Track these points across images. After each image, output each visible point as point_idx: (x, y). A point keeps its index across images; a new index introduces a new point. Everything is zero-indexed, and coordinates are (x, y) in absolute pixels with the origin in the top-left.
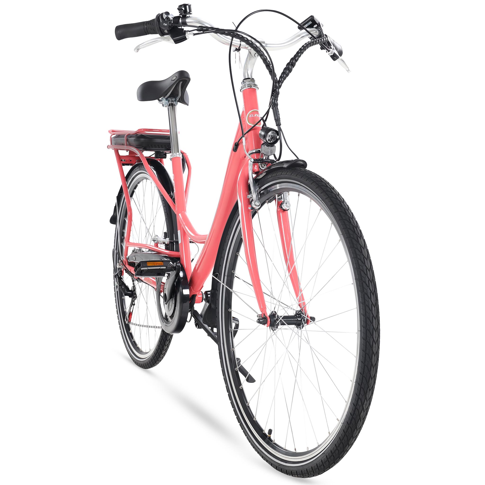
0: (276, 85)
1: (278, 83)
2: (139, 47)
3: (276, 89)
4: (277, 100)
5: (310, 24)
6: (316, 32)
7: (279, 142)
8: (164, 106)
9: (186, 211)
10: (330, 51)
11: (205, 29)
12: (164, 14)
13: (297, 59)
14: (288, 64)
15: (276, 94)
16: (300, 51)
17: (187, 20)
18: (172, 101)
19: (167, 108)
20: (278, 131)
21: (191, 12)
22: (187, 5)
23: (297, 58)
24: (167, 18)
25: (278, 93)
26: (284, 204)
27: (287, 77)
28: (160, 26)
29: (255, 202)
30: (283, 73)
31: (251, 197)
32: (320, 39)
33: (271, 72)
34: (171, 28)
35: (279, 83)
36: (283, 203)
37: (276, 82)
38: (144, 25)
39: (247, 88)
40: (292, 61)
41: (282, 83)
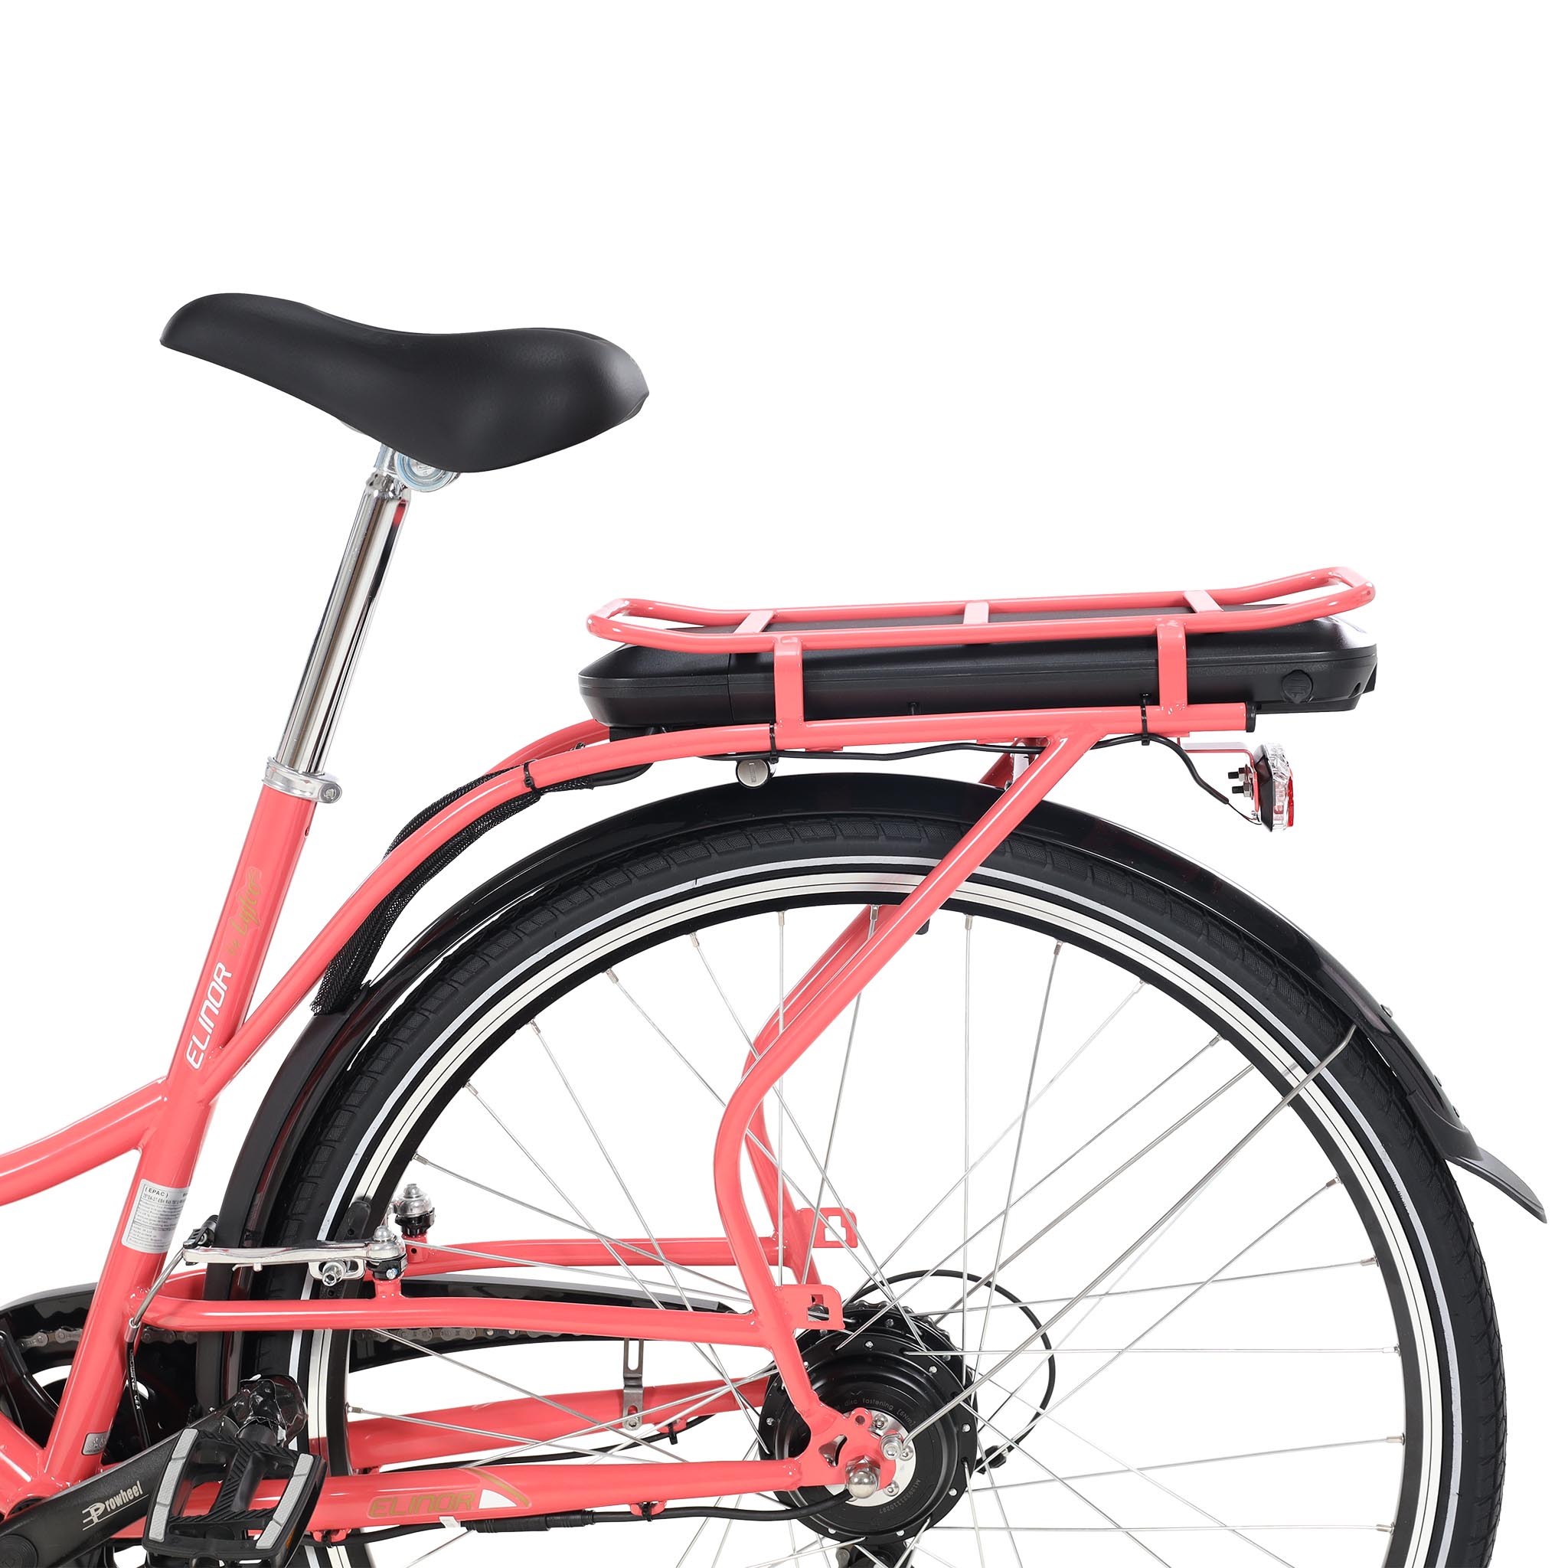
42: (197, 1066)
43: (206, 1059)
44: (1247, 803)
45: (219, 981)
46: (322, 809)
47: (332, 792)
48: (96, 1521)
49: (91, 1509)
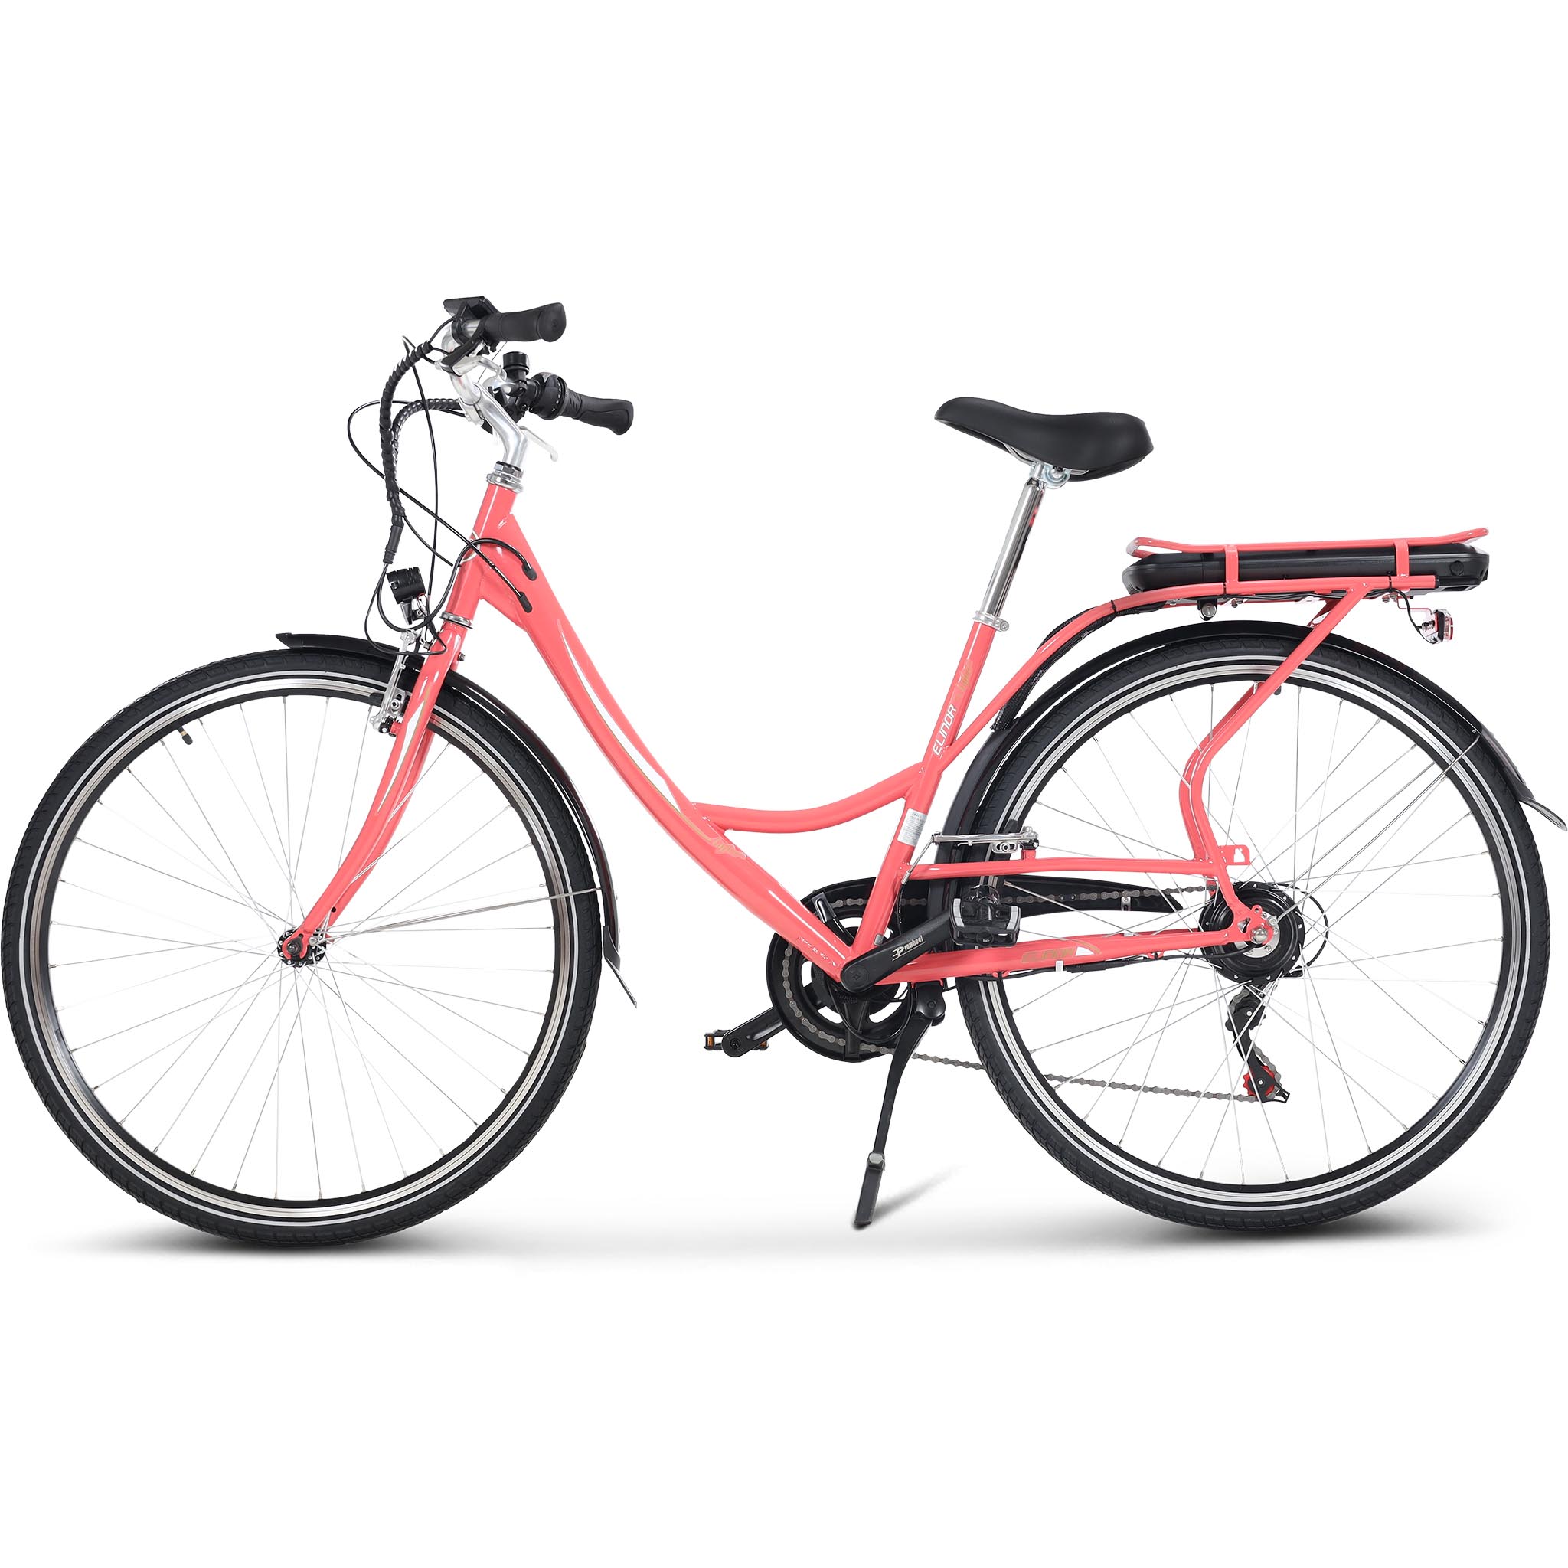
42: (938, 754)
43: (942, 751)
44: (1432, 631)
45: (950, 713)
46: (998, 634)
47: (1004, 626)
48: (899, 956)
49: (897, 950)
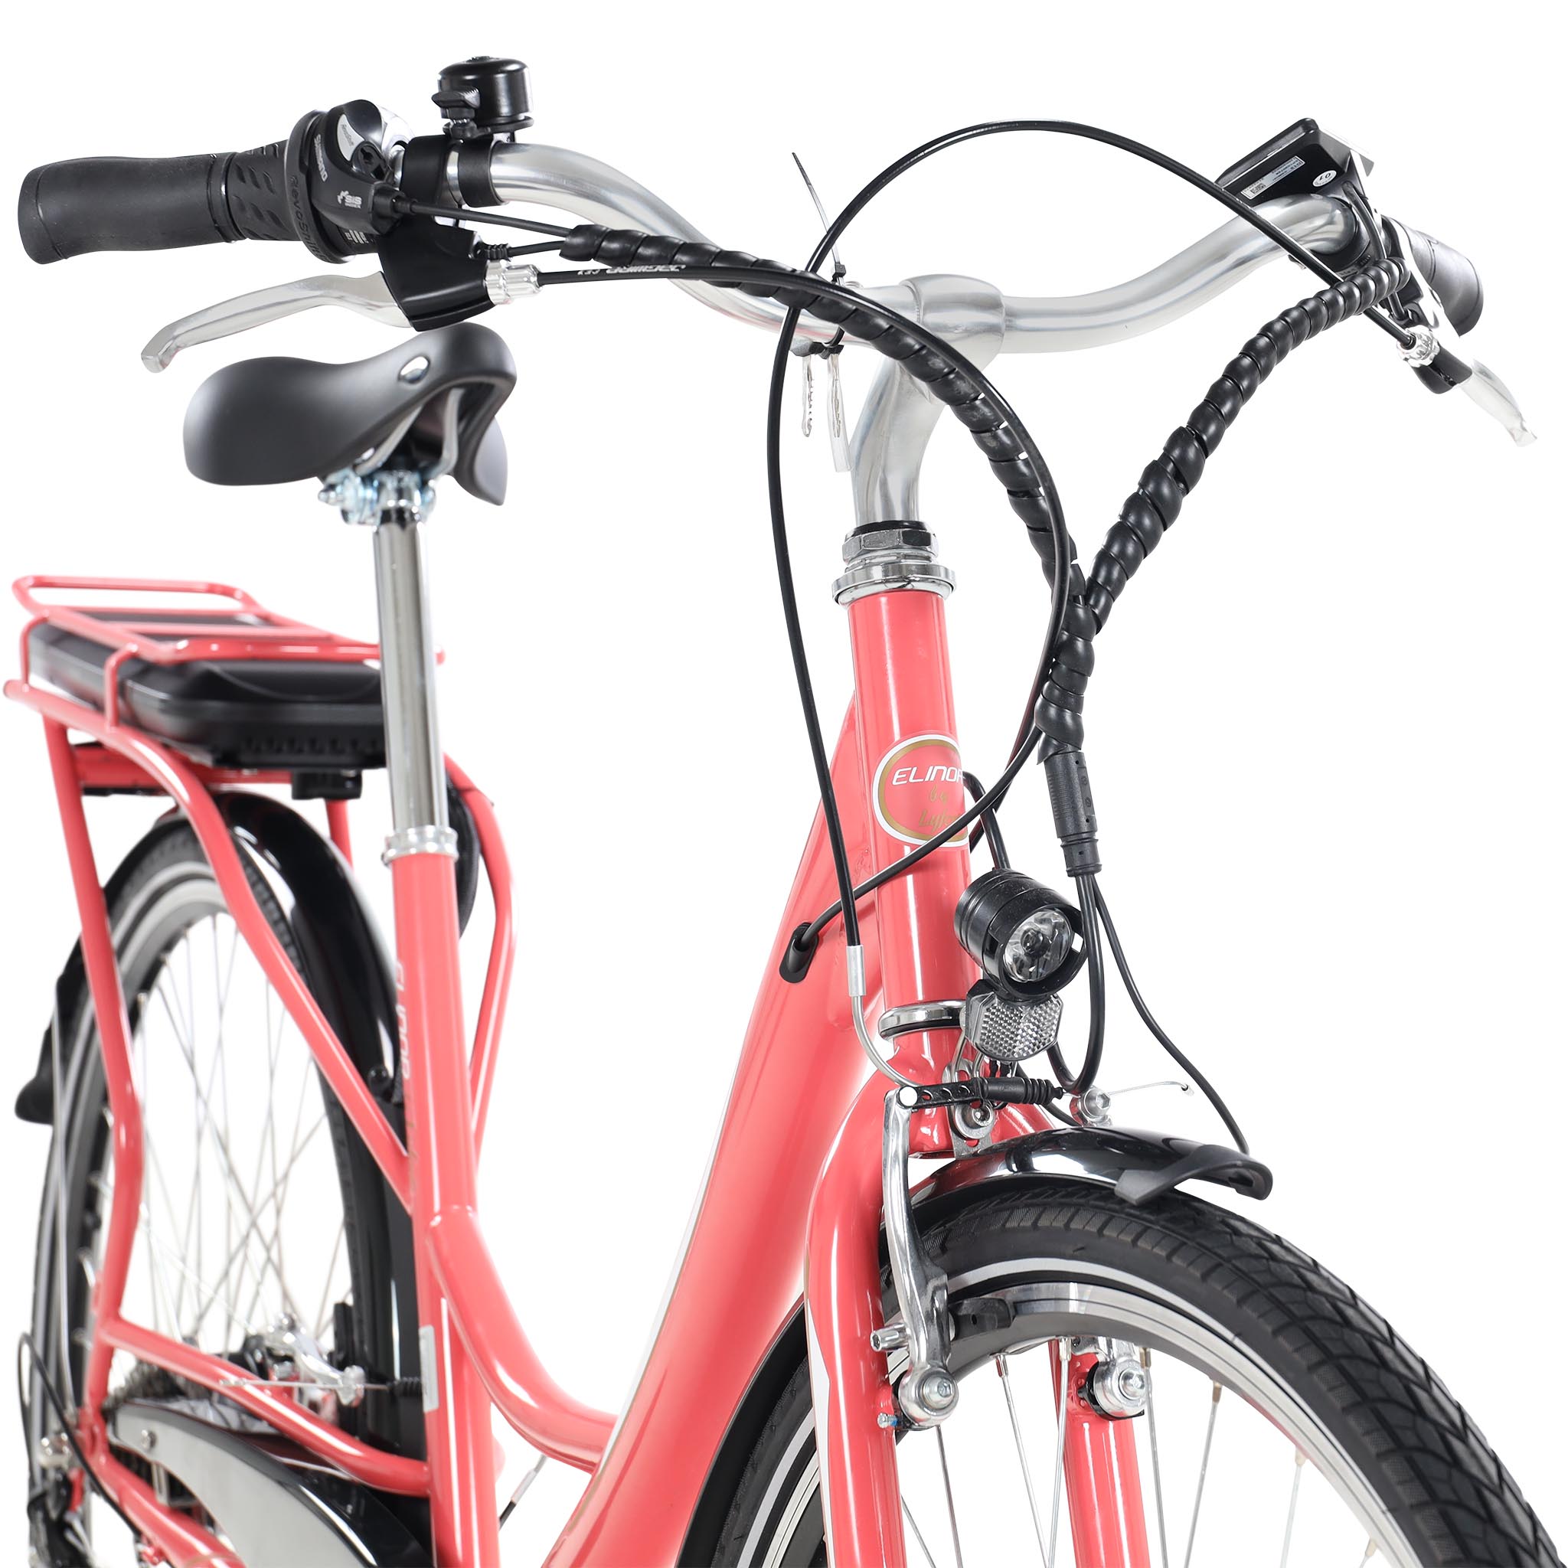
0: (1076, 617)
1: (1086, 599)
2: (175, 338)
3: (1071, 642)
4: (1077, 708)
5: (1289, 171)
6: (1331, 222)
7: (1082, 977)
8: (354, 517)
9: (472, 1202)
10: (1418, 342)
11: (615, 246)
12: (344, 120)
13: (1210, 439)
14: (1153, 472)
15: (1071, 670)
16: (1229, 384)
17: (500, 170)
18: (401, 493)
19: (369, 530)
20: (1079, 909)
21: (522, 116)
22: (498, 66)
23: (1212, 429)
24: (368, 150)
25: (1083, 666)
26: (1113, 1382)
27: (1145, 556)
28: (315, 202)
29: (923, 1382)
30: (1119, 532)
31: (893, 1344)
32: (1357, 286)
33: (1044, 530)
34: (386, 226)
35: (1092, 602)
36: (1104, 1376)
37: (1075, 593)
38: (208, 184)
39: (882, 588)
40: (1176, 453)
41: (1112, 596)
